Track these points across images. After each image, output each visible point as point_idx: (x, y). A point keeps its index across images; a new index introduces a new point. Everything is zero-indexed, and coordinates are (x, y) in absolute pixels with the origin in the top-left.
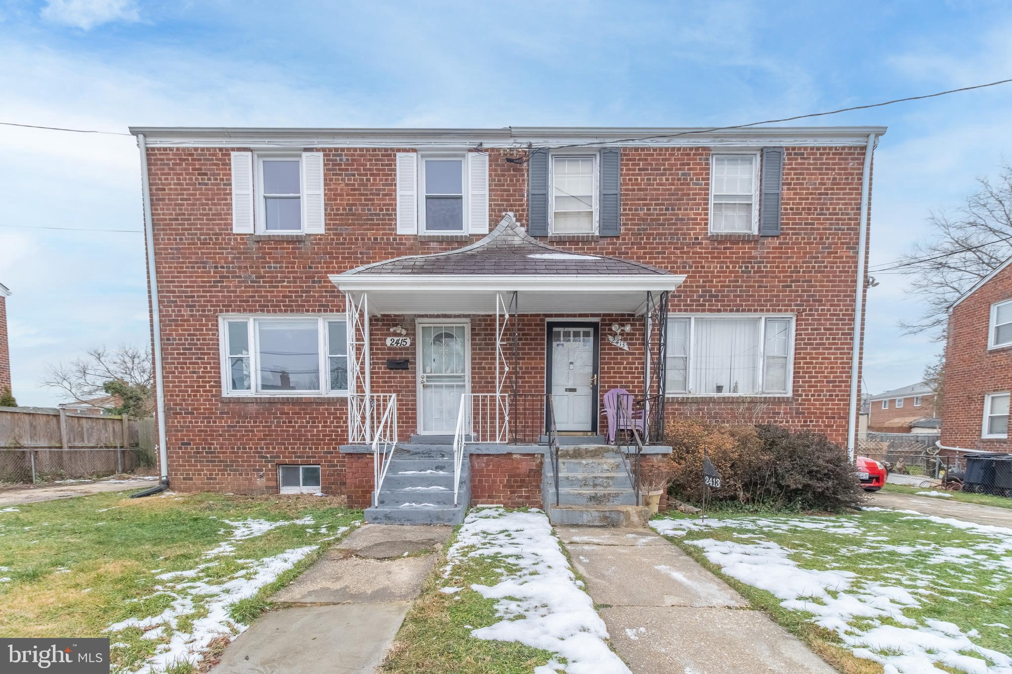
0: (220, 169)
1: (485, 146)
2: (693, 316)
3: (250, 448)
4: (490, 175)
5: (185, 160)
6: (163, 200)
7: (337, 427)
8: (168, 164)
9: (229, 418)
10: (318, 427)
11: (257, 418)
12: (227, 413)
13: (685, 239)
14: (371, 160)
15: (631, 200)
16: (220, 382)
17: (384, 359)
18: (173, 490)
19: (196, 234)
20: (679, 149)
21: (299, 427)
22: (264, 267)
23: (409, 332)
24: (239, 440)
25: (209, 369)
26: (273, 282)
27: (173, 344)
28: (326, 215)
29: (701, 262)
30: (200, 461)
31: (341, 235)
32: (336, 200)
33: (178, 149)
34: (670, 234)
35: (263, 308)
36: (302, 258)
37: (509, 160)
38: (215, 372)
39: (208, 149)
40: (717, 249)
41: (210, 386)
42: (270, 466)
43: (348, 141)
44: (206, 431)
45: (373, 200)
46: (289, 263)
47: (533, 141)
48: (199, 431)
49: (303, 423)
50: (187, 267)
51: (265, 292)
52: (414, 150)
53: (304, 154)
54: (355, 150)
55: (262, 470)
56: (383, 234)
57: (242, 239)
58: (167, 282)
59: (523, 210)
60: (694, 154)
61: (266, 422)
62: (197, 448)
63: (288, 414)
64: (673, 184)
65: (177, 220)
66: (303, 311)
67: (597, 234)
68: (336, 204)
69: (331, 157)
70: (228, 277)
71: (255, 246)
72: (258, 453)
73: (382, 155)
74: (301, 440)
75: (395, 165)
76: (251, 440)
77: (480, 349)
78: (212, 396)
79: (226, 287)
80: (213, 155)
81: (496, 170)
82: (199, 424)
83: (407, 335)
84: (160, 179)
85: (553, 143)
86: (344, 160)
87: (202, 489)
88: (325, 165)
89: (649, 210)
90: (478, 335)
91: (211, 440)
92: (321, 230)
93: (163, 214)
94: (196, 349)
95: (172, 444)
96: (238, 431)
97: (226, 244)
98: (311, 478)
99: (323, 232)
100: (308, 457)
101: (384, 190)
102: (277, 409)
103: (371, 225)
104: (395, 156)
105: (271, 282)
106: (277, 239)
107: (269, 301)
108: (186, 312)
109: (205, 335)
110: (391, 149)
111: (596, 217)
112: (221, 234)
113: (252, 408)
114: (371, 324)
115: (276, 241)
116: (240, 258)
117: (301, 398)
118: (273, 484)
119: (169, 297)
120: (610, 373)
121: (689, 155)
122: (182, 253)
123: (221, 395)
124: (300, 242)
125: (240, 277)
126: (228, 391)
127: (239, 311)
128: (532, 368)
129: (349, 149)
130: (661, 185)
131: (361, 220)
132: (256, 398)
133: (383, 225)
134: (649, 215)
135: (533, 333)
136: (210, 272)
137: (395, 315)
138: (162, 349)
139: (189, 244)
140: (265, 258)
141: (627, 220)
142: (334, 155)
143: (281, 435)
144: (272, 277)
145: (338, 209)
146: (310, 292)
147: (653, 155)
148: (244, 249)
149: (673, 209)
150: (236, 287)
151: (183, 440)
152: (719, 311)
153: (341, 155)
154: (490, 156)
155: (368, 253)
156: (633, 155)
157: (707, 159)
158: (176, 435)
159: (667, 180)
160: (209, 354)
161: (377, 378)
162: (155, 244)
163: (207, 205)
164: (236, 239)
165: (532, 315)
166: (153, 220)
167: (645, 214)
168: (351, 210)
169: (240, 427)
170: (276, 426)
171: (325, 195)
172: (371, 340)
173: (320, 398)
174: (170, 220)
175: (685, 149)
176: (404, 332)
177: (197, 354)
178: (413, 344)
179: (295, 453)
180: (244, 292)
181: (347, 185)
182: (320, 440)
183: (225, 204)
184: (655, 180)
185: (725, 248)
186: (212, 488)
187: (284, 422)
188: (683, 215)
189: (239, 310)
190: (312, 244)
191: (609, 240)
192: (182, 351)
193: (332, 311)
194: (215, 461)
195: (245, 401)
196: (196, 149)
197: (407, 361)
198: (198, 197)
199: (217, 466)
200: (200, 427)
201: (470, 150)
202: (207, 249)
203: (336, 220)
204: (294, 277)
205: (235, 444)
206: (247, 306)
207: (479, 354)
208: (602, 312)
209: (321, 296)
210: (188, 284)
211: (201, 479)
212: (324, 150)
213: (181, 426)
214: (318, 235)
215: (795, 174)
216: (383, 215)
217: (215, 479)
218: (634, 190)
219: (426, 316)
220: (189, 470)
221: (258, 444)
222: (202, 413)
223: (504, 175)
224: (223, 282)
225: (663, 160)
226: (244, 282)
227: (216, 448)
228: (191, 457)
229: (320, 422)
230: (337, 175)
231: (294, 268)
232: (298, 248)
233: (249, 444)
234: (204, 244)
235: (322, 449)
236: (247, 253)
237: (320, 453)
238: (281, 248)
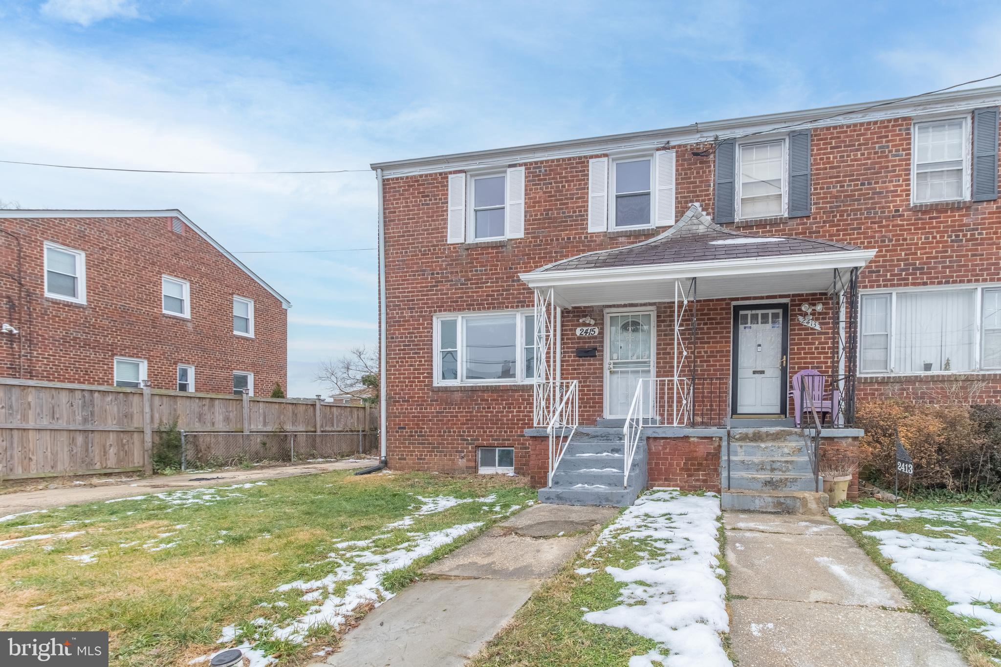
0: (439, 191)
1: (672, 144)
2: (895, 291)
3: (454, 432)
4: (677, 170)
5: (412, 186)
6: (394, 220)
8: (399, 191)
9: (438, 405)
10: (513, 412)
11: (461, 404)
13: (883, 212)
14: (566, 169)
15: (823, 179)
16: (432, 373)
17: (574, 348)
18: (390, 469)
19: (418, 247)
20: (875, 123)
21: (497, 412)
22: (471, 271)
23: (598, 322)
24: (445, 424)
25: (423, 362)
26: (479, 283)
27: (396, 342)
28: (525, 221)
29: (903, 235)
30: (413, 444)
31: (538, 237)
32: (534, 207)
33: (407, 177)
34: (866, 209)
35: (470, 307)
36: (504, 260)
37: (695, 154)
38: (428, 365)
39: (431, 175)
40: (922, 219)
42: (470, 448)
43: (546, 154)
44: (419, 417)
45: (567, 203)
46: (493, 266)
47: (719, 133)
48: (413, 417)
49: (500, 408)
50: (409, 276)
51: (472, 292)
52: (606, 155)
53: (509, 170)
54: (553, 161)
55: (463, 452)
56: (576, 234)
57: (454, 248)
58: (393, 289)
59: (709, 200)
60: (893, 126)
61: (469, 408)
62: (411, 432)
63: (487, 400)
64: (869, 159)
65: (403, 236)
66: (503, 307)
67: (786, 215)
68: (534, 211)
69: (532, 170)
70: (442, 282)
71: (465, 253)
72: (461, 436)
73: (577, 163)
74: (497, 424)
75: (588, 170)
76: (455, 424)
77: (665, 335)
78: (425, 386)
79: (440, 290)
80: (434, 179)
81: (682, 165)
82: (414, 410)
83: (595, 325)
84: (392, 204)
85: (739, 133)
86: (543, 171)
87: (413, 468)
88: (526, 177)
89: (842, 186)
90: (664, 321)
91: (423, 424)
92: (521, 235)
93: (393, 233)
94: (413, 345)
95: (391, 428)
96: (445, 416)
97: (441, 253)
98: (506, 459)
99: (523, 236)
100: (503, 440)
101: (577, 194)
102: (478, 396)
103: (565, 226)
104: (588, 162)
105: (477, 283)
106: (483, 246)
107: (474, 301)
108: (407, 314)
109: (421, 332)
110: (584, 156)
111: (785, 200)
112: (437, 245)
113: (457, 396)
114: (562, 317)
116: (452, 264)
118: (473, 464)
119: (394, 301)
120: (800, 354)
121: (887, 127)
122: (406, 264)
123: (432, 385)
124: (502, 246)
125: (452, 281)
126: (438, 381)
127: (450, 310)
128: (717, 352)
129: (547, 161)
130: (856, 160)
131: (556, 222)
132: (461, 387)
133: (575, 225)
134: (842, 192)
135: (719, 317)
136: (428, 278)
137: (585, 307)
138: (387, 347)
139: (412, 256)
140: (472, 263)
141: (818, 199)
142: (534, 168)
143: (481, 420)
144: (478, 279)
145: (536, 215)
146: (509, 290)
147: (846, 132)
148: (456, 256)
149: (869, 184)
150: (448, 290)
151: (400, 424)
152: (925, 284)
153: (540, 167)
154: (677, 152)
155: (562, 252)
156: (825, 134)
157: (909, 129)
158: (394, 420)
159: (863, 154)
160: (424, 349)
161: (567, 365)
162: (386, 258)
163: (428, 221)
164: (449, 249)
165: (717, 300)
166: (385, 238)
167: (838, 192)
168: (547, 214)
169: (447, 413)
170: (477, 412)
171: (526, 203)
172: (562, 330)
173: (515, 385)
174: (399, 237)
175: (882, 122)
176: (593, 322)
177: (414, 349)
178: (601, 333)
179: (492, 436)
180: (454, 294)
181: (545, 193)
182: (514, 425)
183: (442, 220)
184: (848, 156)
185: (930, 218)
186: (422, 467)
187: (484, 408)
188: (881, 188)
190: (513, 247)
191: (798, 221)
192: (402, 348)
194: (424, 444)
195: (452, 389)
196: (421, 176)
197: (595, 349)
198: (421, 215)
199: (426, 448)
200: (414, 413)
201: (658, 149)
202: (426, 259)
203: (534, 224)
204: (496, 278)
205: (442, 428)
206: (457, 306)
207: (664, 340)
208: (791, 293)
209: (520, 293)
210: (410, 290)
211: (413, 459)
212: (525, 164)
213: (399, 413)
214: (518, 239)
216: (576, 216)
217: (424, 459)
218: (826, 168)
219: (614, 306)
220: (403, 451)
221: (460, 428)
222: (416, 401)
223: (690, 169)
224: (437, 286)
225: (858, 135)
226: (454, 285)
227: (426, 432)
228: (405, 440)
229: (514, 408)
230: (536, 185)
231: (497, 270)
232: (501, 252)
233: (453, 428)
234: (424, 255)
235: (516, 432)
236: (457, 260)
237: (514, 436)
238: (486, 254)
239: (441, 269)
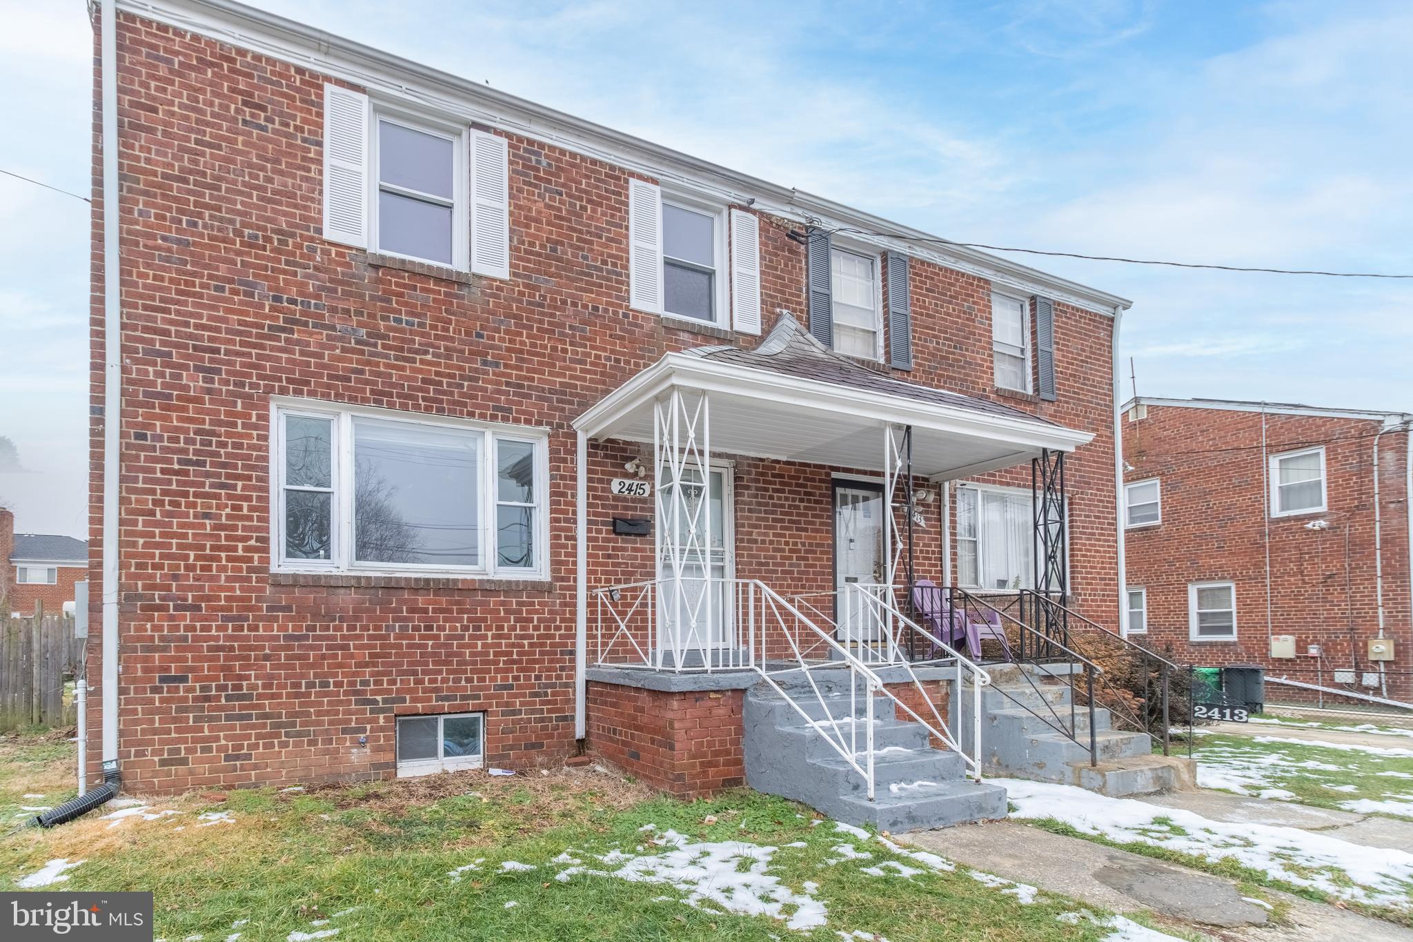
0: (296, 108)
1: (756, 206)
2: (980, 488)
3: (338, 684)
4: (760, 250)
5: (213, 64)
6: (150, 130)
7: (523, 637)
8: (170, 61)
9: (292, 619)
10: (485, 637)
11: (357, 619)
12: (288, 608)
13: (973, 388)
14: (588, 177)
15: (920, 326)
16: (265, 540)
17: (607, 515)
18: (134, 793)
19: (232, 222)
20: (963, 275)
21: (448, 637)
22: (385, 319)
23: (648, 473)
24: (312, 666)
25: (245, 511)
27: (154, 449)
28: (511, 249)
30: (211, 719)
31: (537, 288)
32: (528, 226)
33: (196, 37)
35: (381, 398)
36: (465, 315)
37: (792, 236)
38: (260, 519)
39: (271, 61)
41: (246, 549)
42: (381, 721)
43: (554, 134)
44: (232, 648)
45: (591, 243)
46: (439, 319)
47: (814, 216)
48: (210, 649)
49: (456, 629)
50: (202, 286)
51: (387, 366)
52: (656, 182)
53: (475, 133)
54: (563, 152)
55: (364, 730)
56: (608, 303)
57: (340, 254)
58: (145, 307)
59: (802, 311)
60: (977, 285)
61: (377, 628)
62: (204, 689)
63: (426, 611)
64: (959, 317)
65: (184, 180)
66: (461, 413)
67: (883, 362)
68: (528, 235)
69: (521, 152)
70: (306, 324)
71: (369, 274)
72: (356, 693)
73: (607, 175)
74: (451, 663)
75: (627, 197)
76: (340, 666)
77: (750, 511)
78: (250, 570)
79: (298, 342)
80: (281, 75)
81: (769, 245)
82: (214, 632)
83: (645, 477)
84: (147, 86)
85: (836, 228)
86: (544, 164)
87: (210, 784)
88: (511, 162)
89: (938, 343)
90: (747, 488)
91: (242, 668)
92: (503, 273)
93: (148, 161)
94: (213, 464)
95: (134, 680)
96: (312, 648)
97: (302, 256)
98: (462, 737)
99: (506, 277)
100: (464, 698)
101: (609, 231)
102: (401, 602)
103: (587, 283)
104: (627, 181)
105: (402, 349)
106: (417, 270)
107: (393, 385)
108: (194, 382)
109: (240, 436)
110: (620, 169)
111: (881, 340)
112: (293, 235)
113: (347, 599)
114: (592, 455)
115: (414, 274)
116: (336, 291)
117: (455, 581)
118: (385, 758)
119: (152, 342)
121: (972, 284)
122: (192, 254)
123: (266, 570)
124: (461, 284)
125: (333, 328)
127: (326, 396)
128: (818, 545)
129: (553, 149)
130: (948, 314)
131: (571, 271)
132: (347, 578)
133: (608, 287)
134: (938, 350)
135: (818, 492)
136: (262, 306)
137: (626, 443)
138: (122, 457)
139: (211, 238)
140: (389, 301)
141: (916, 351)
142: (526, 150)
143: (409, 655)
144: (403, 340)
145: (532, 244)
146: (477, 379)
147: (939, 274)
148: (343, 274)
149: (961, 349)
150: (322, 346)
151: (168, 669)
152: (1008, 484)
153: (538, 154)
154: (761, 222)
155: (583, 330)
156: (920, 269)
157: (989, 295)
158: (145, 660)
159: (954, 310)
160: (249, 478)
161: (596, 549)
163: (263, 169)
164: (326, 253)
165: (816, 466)
167: (934, 349)
168: (554, 250)
169: (316, 638)
170: (398, 638)
171: (511, 214)
174: (166, 176)
175: (968, 276)
176: (640, 472)
177: (218, 475)
178: (652, 495)
179: (436, 690)
180: (340, 359)
181: (548, 207)
182: (488, 662)
183: (307, 179)
186: (239, 778)
187: (417, 629)
188: (971, 357)
189: (324, 394)
190: (483, 292)
192: (176, 467)
193: (517, 420)
194: (249, 717)
195: (327, 583)
197: (644, 522)
198: (240, 146)
199: (253, 727)
200: (217, 638)
201: (734, 206)
202: (257, 257)
203: (529, 261)
204: (446, 348)
205: (303, 676)
206: (346, 388)
207: (748, 518)
209: (499, 392)
210: (204, 321)
211: (210, 760)
212: (508, 135)
213: (162, 638)
214: (495, 280)
215: (1062, 333)
216: (608, 272)
217: (248, 757)
218: (922, 315)
220: (178, 741)
221: (355, 674)
222: (222, 609)
224: (291, 332)
225: (949, 283)
226: (341, 339)
227: (255, 687)
228: (186, 710)
229: (488, 628)
230: (530, 184)
231: (447, 330)
232: (457, 296)
233: (335, 675)
234: (251, 246)
235: (493, 679)
236: (349, 284)
237: (488, 688)
238: (423, 290)
239: (301, 294)
